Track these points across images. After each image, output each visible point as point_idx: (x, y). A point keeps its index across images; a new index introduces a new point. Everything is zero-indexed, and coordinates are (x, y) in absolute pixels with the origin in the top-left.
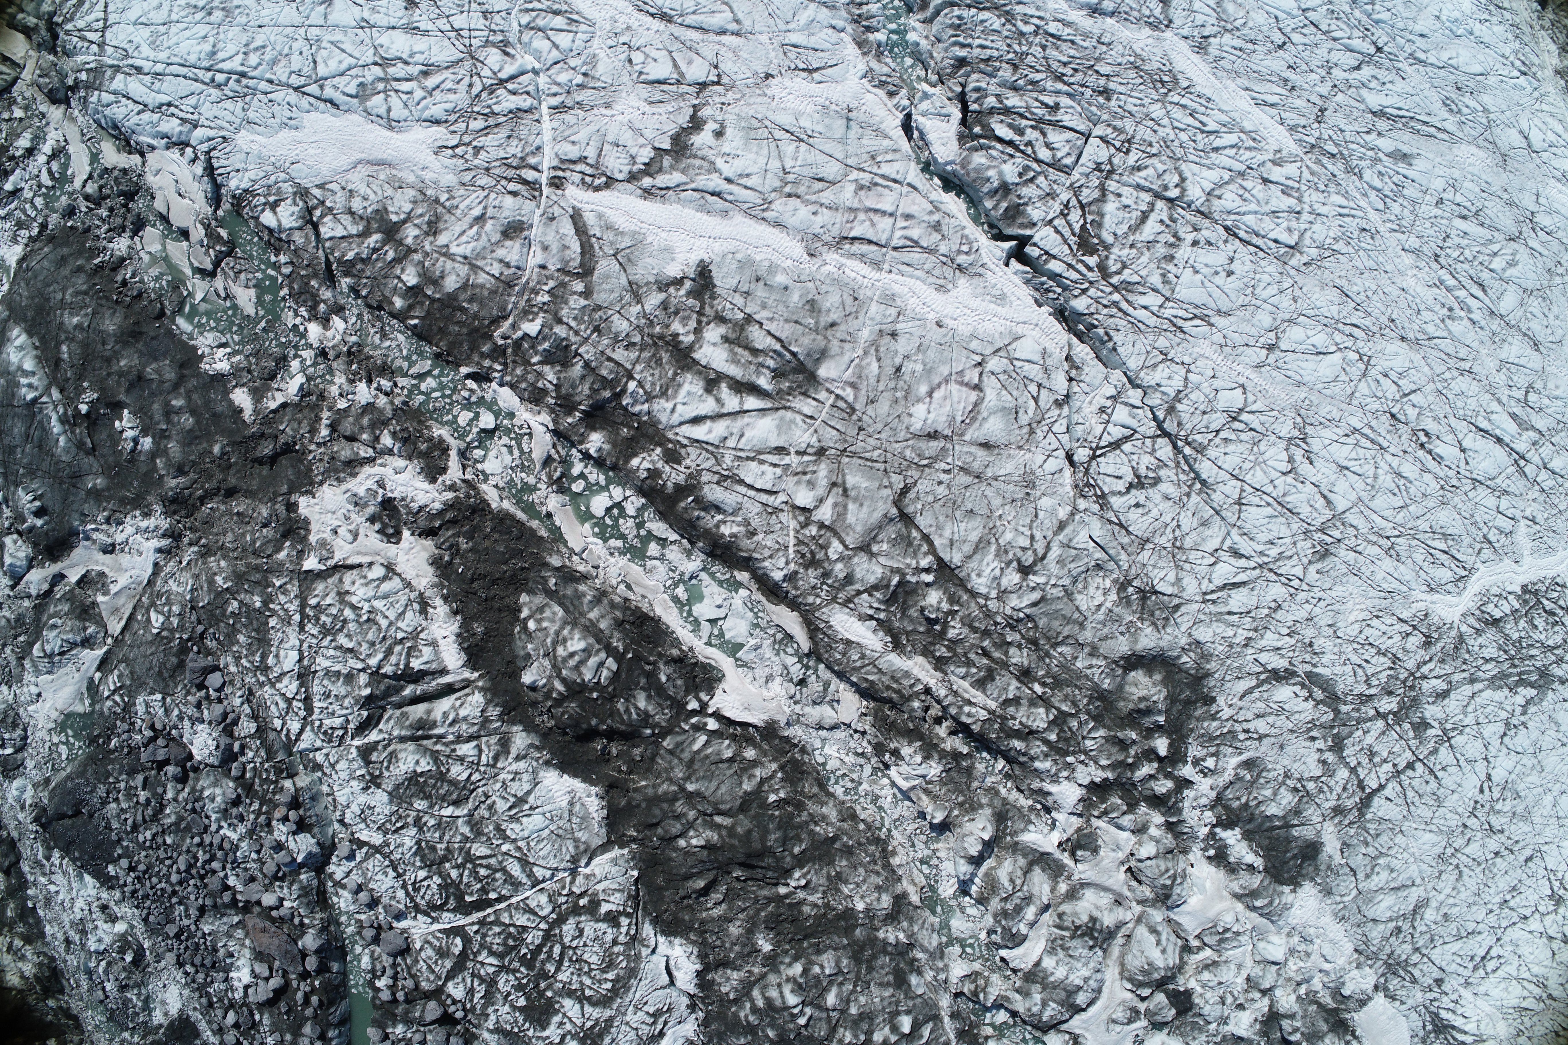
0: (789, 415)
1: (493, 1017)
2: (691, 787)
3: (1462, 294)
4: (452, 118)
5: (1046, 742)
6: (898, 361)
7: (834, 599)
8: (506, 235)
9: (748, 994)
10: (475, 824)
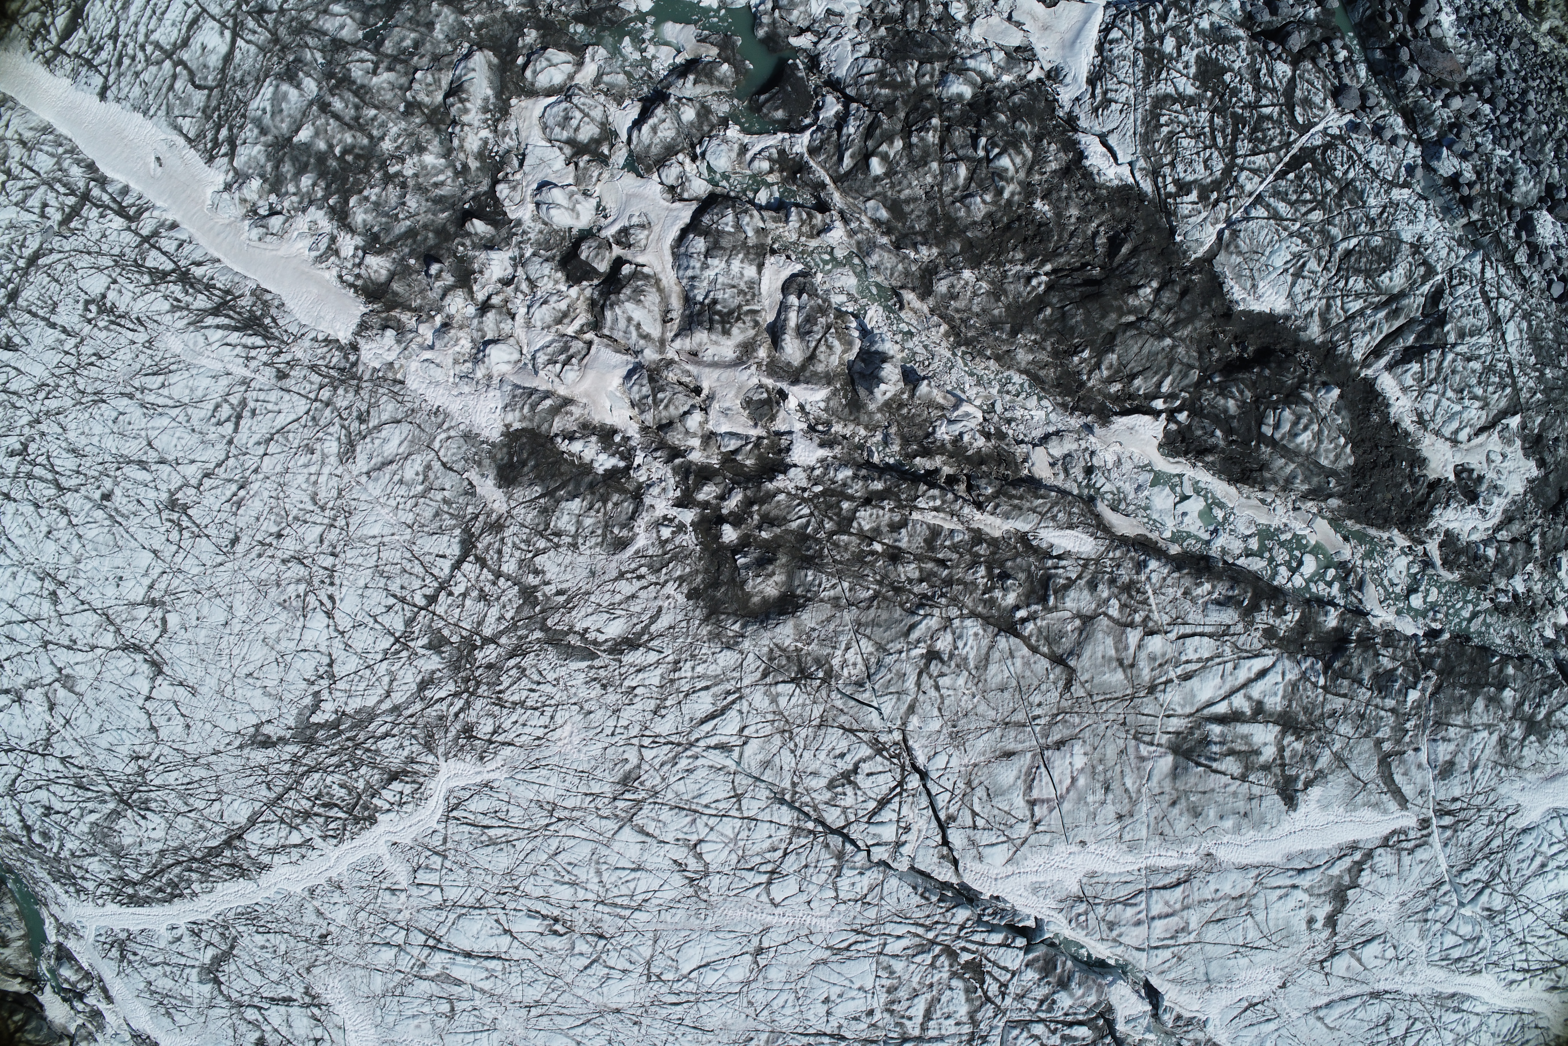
0: (1188, 710)
1: (1244, 54)
2: (1168, 341)
4: (1515, 840)
6: (1110, 796)
8: (1451, 764)
9: (1034, 150)
10: (1327, 239)
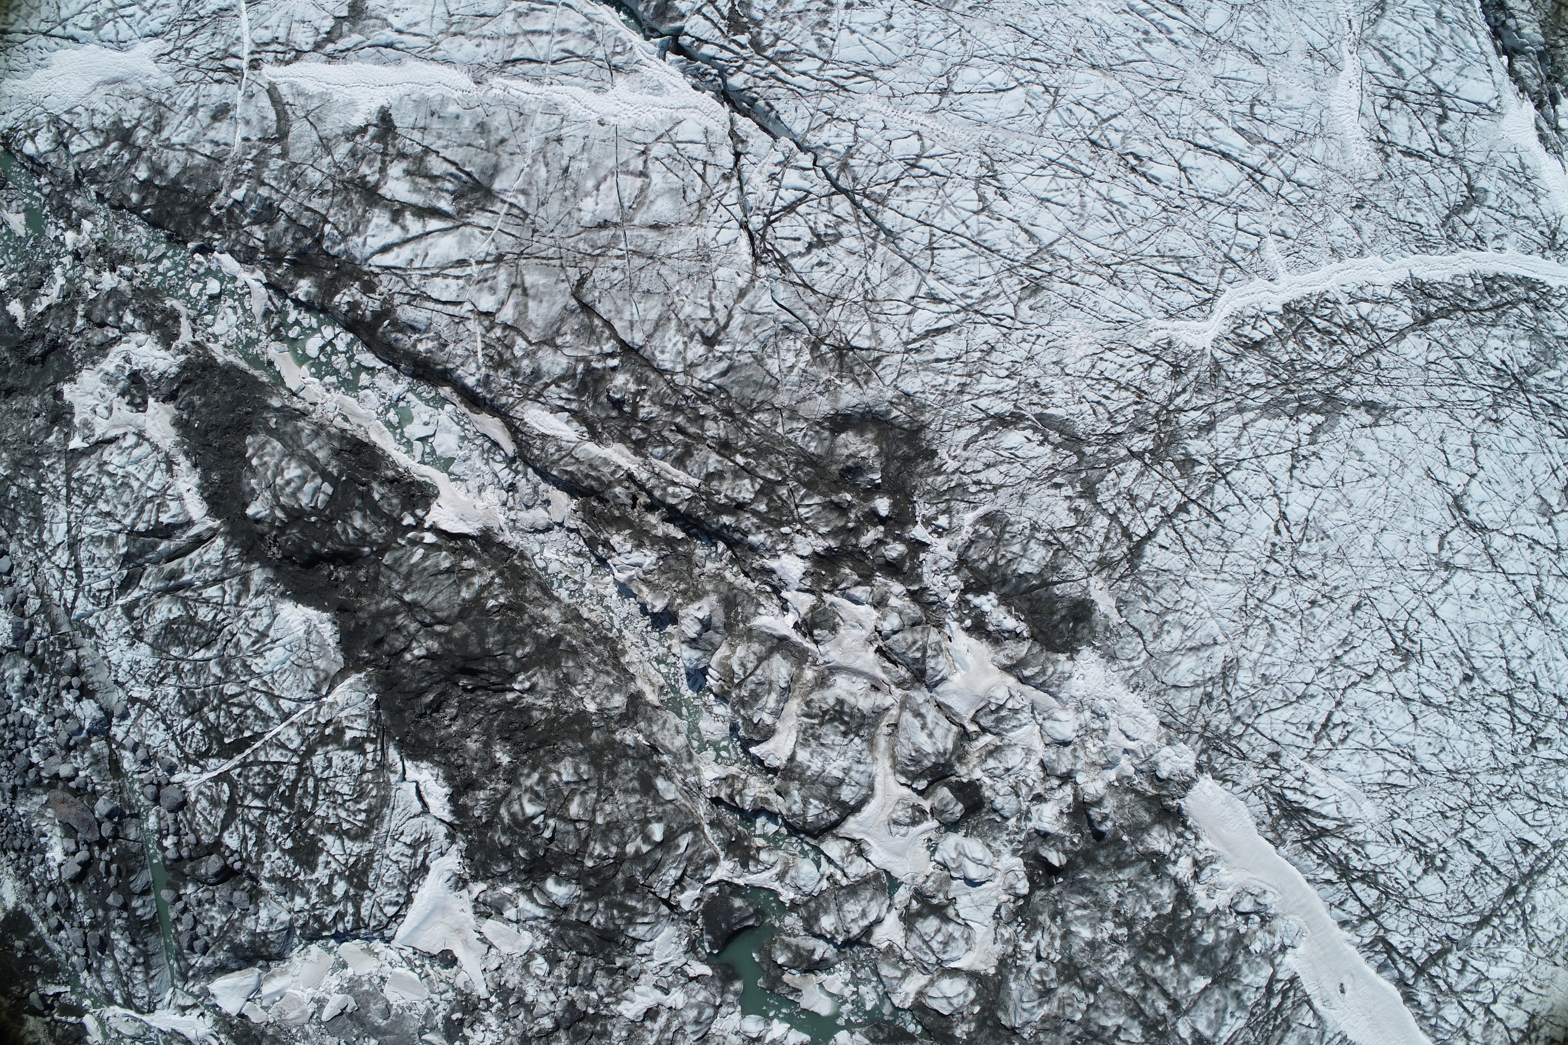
0: (468, 230)
1: (267, 864)
2: (408, 598)
3: (1157, 16)
4: (167, 28)
5: (755, 513)
6: (564, 163)
7: (526, 397)
8: (215, 118)
9: (497, 814)
10: (225, 665)
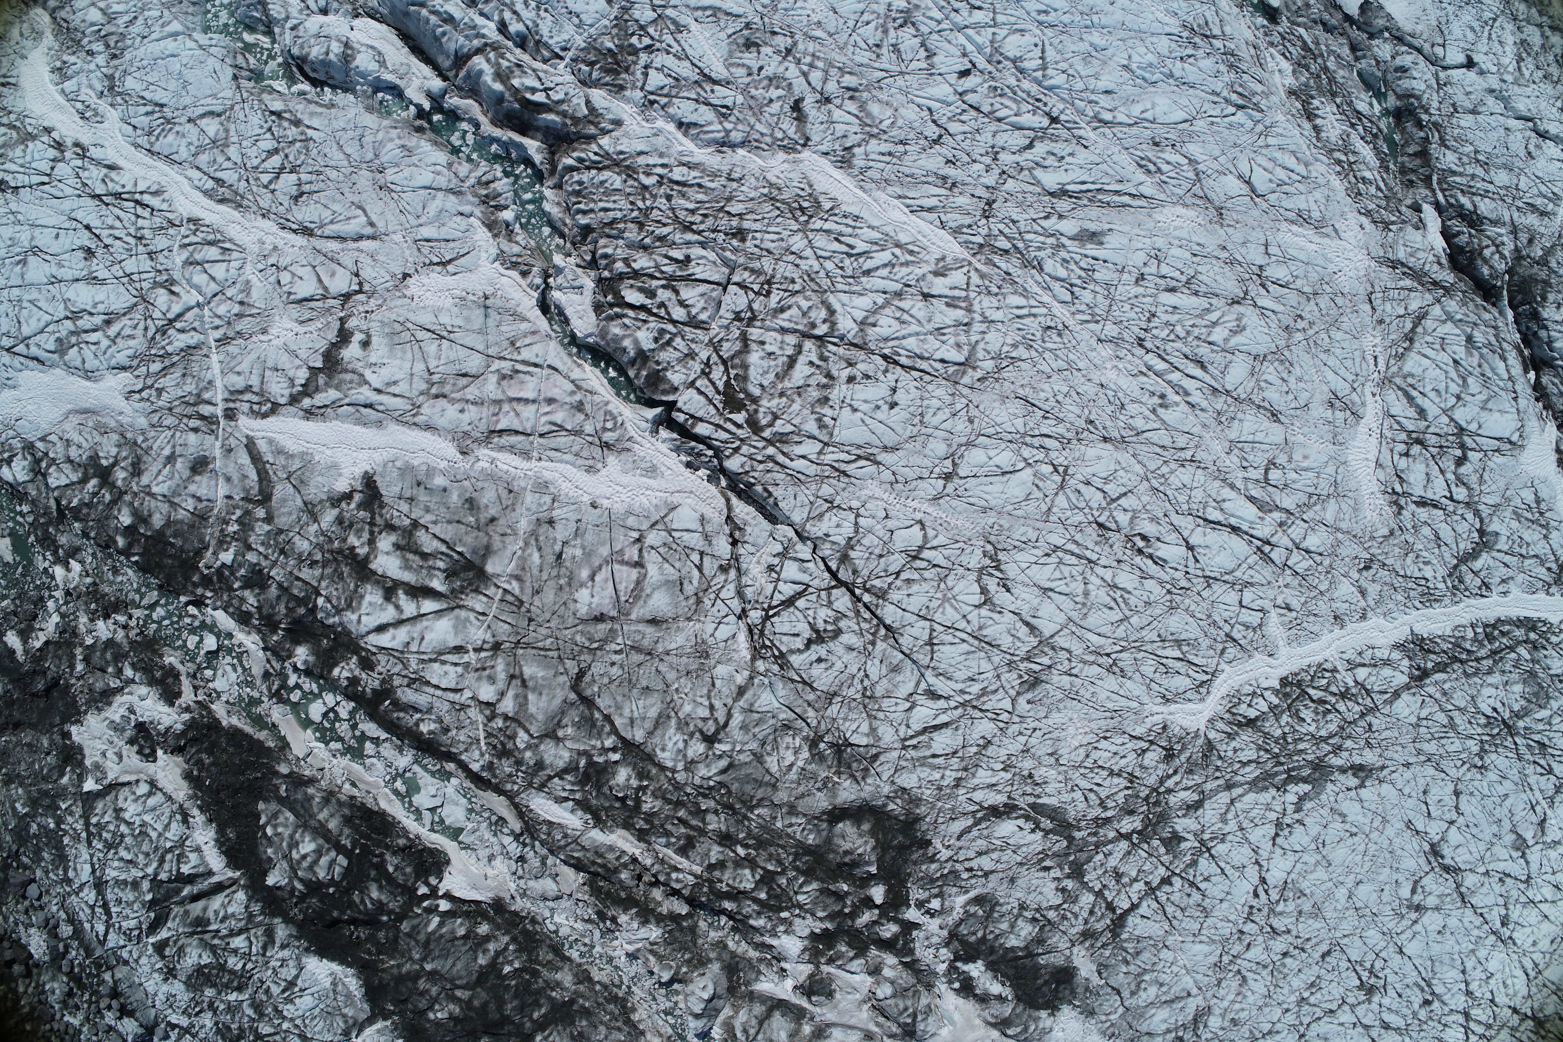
0: (463, 613)
2: (429, 967)
3: (1175, 376)
4: (135, 363)
5: (756, 900)
6: (558, 548)
7: (530, 785)
8: (194, 470)
10: (257, 1007)
